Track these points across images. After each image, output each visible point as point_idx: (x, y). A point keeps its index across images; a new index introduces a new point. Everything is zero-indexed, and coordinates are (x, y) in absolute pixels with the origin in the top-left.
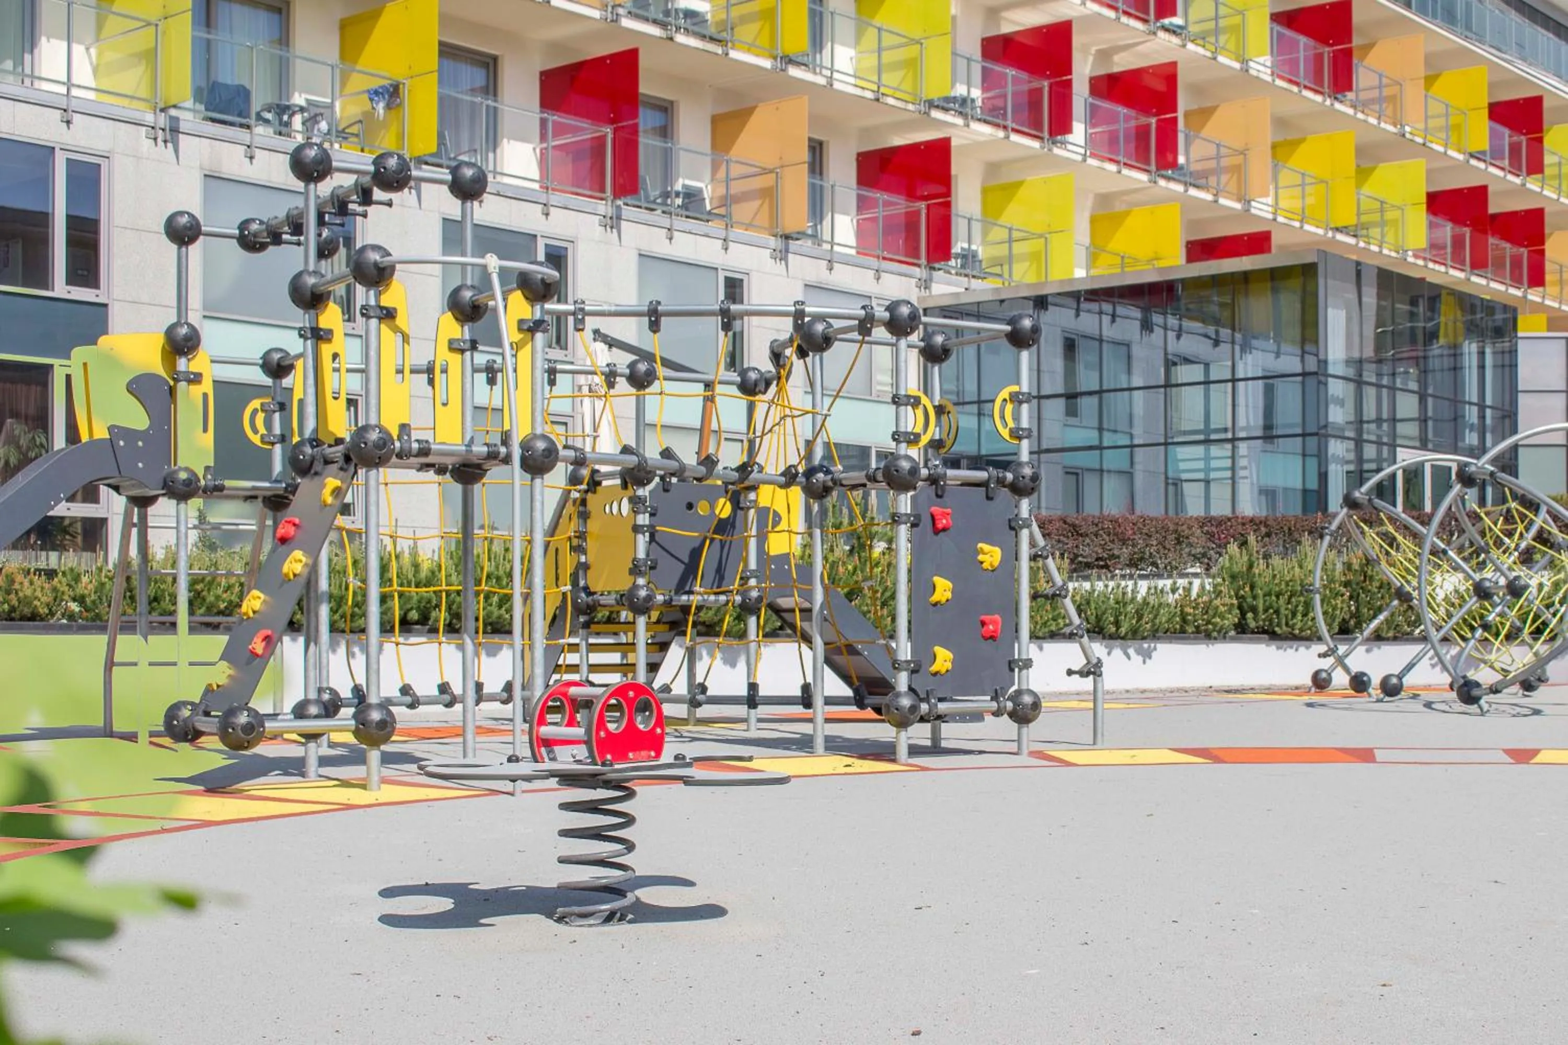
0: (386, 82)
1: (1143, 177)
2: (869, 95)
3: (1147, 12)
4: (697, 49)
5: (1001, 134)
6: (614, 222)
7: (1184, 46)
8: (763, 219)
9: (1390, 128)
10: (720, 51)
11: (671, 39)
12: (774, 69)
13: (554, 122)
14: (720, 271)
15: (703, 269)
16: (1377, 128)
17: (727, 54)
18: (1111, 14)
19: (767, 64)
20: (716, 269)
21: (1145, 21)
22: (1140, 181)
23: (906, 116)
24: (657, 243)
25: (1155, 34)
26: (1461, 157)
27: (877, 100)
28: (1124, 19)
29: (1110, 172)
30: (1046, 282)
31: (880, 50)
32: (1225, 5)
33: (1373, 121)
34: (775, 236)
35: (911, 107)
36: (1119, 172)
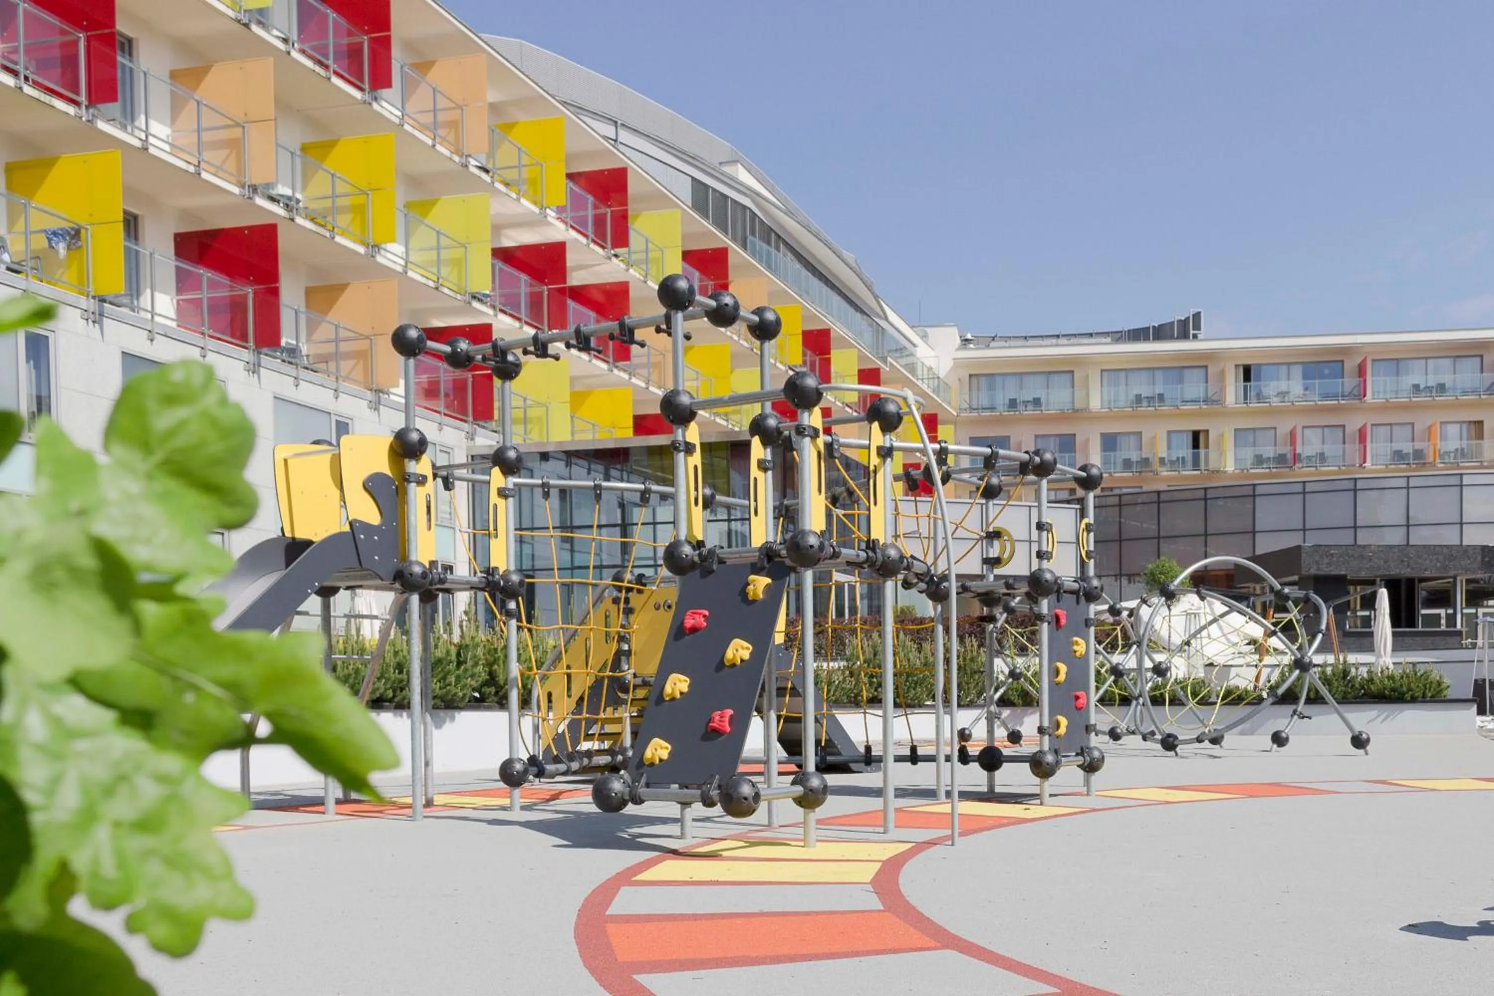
0: (66, 225)
1: (604, 366)
2: (431, 284)
3: (605, 241)
4: (311, 230)
5: (517, 324)
6: (254, 369)
7: (627, 270)
8: (358, 374)
9: (745, 344)
10: (328, 235)
11: (292, 220)
12: (366, 254)
13: (208, 277)
14: (332, 416)
15: (315, 412)
16: (737, 342)
17: (333, 238)
18: (584, 240)
19: (361, 250)
20: (330, 413)
21: (603, 248)
22: (602, 369)
23: (457, 303)
24: (286, 388)
25: (610, 259)
26: (783, 368)
27: (437, 288)
28: (592, 246)
29: (584, 360)
30: (548, 442)
31: (438, 248)
32: (653, 244)
33: (735, 338)
34: (371, 390)
35: (459, 297)
36: (590, 361)
